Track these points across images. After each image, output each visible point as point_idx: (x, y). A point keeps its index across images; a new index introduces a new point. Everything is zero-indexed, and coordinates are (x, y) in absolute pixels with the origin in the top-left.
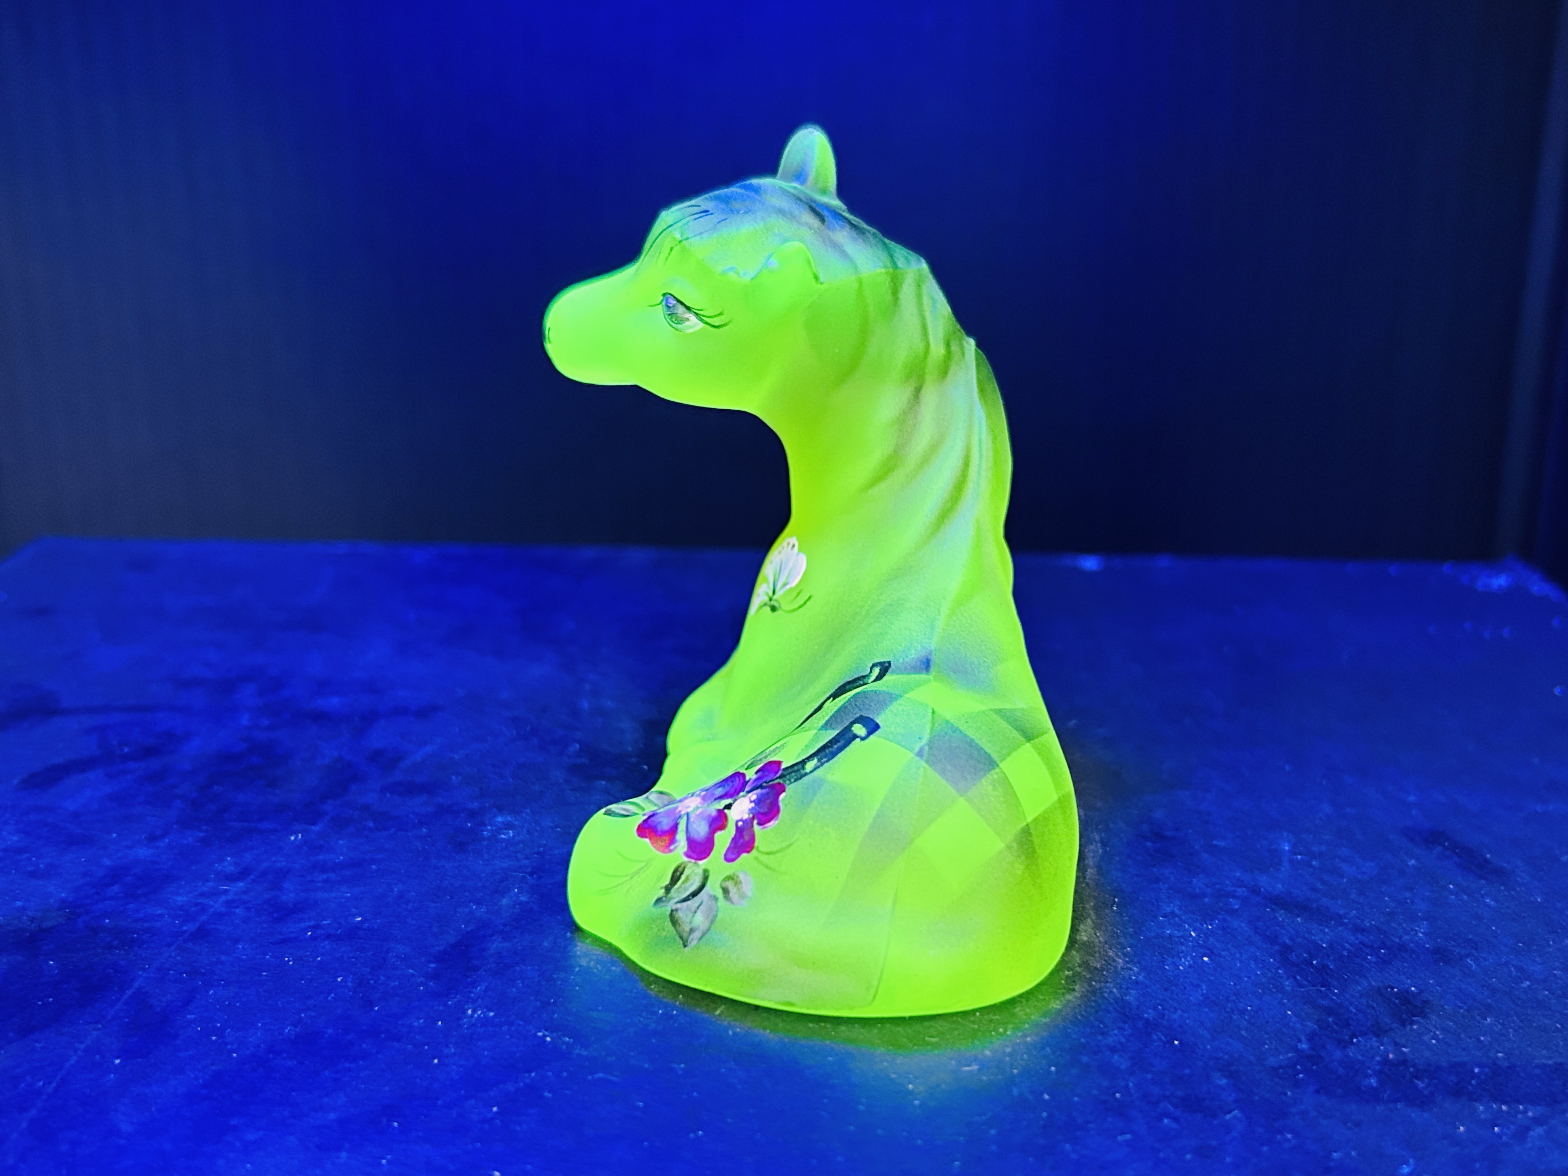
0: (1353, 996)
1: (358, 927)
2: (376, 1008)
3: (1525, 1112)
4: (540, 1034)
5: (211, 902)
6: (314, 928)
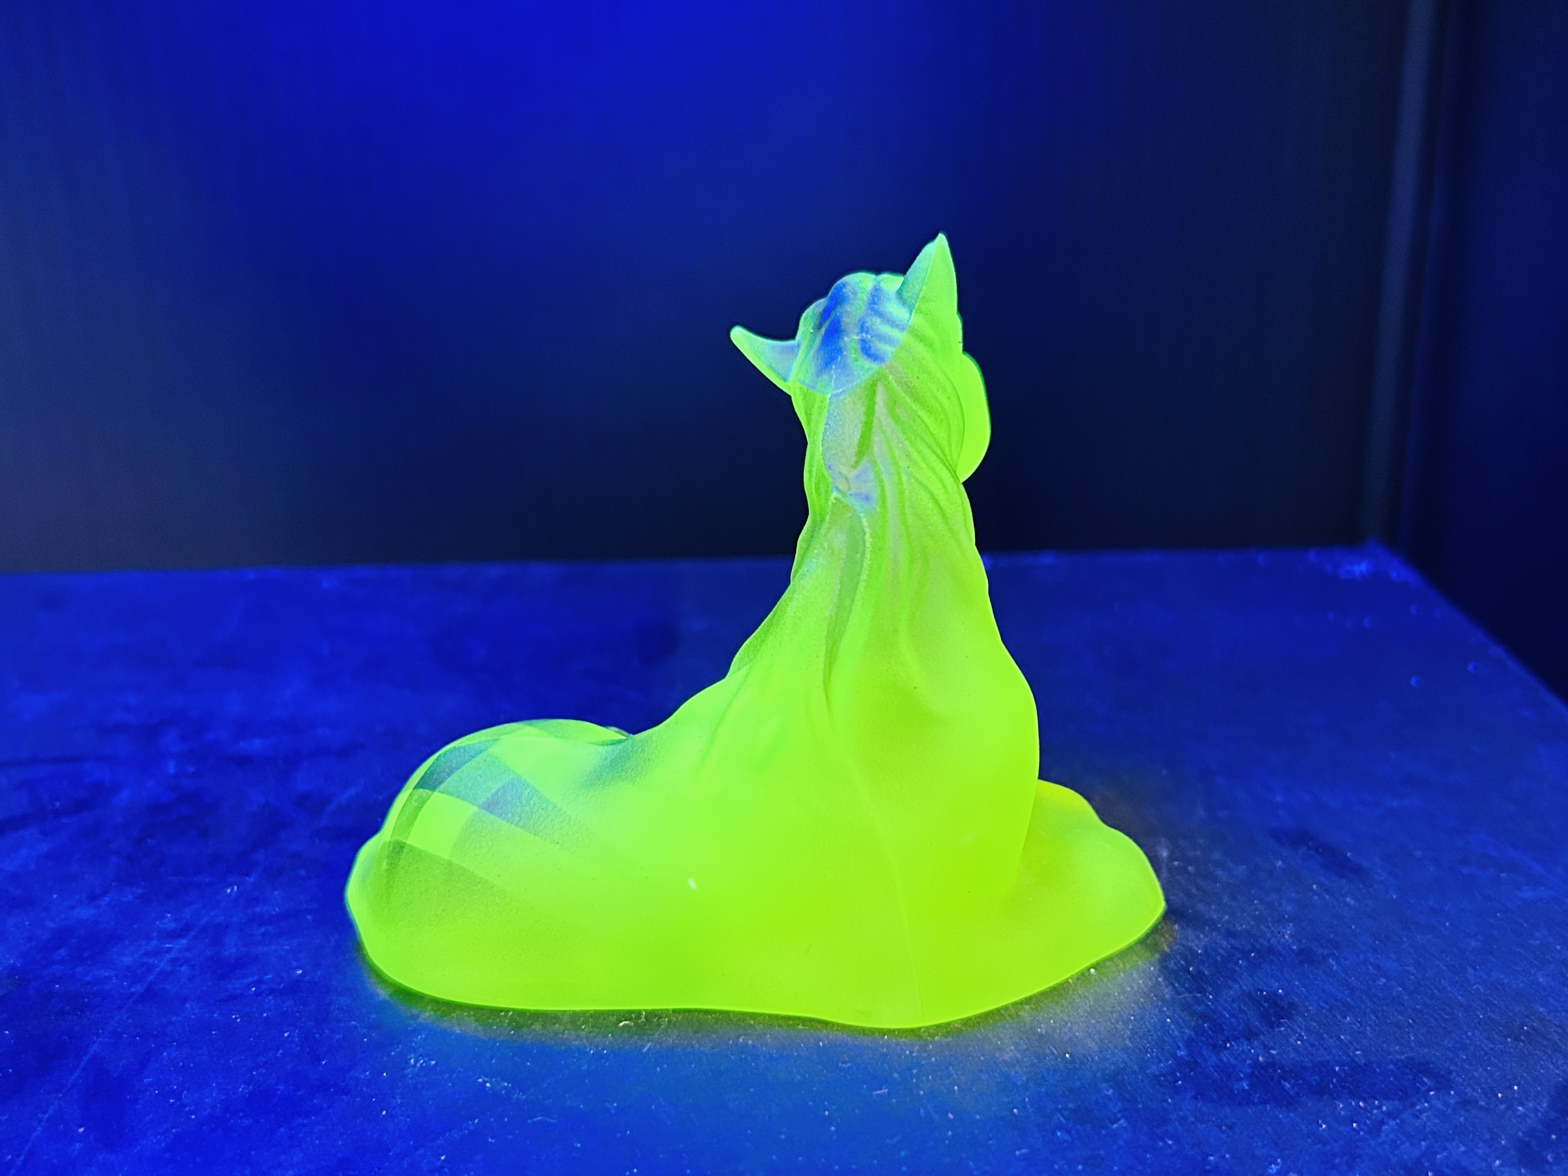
0: (1226, 1001)
1: (299, 980)
2: (324, 1062)
3: (1379, 1107)
4: (480, 1080)
5: (156, 962)
6: (257, 983)
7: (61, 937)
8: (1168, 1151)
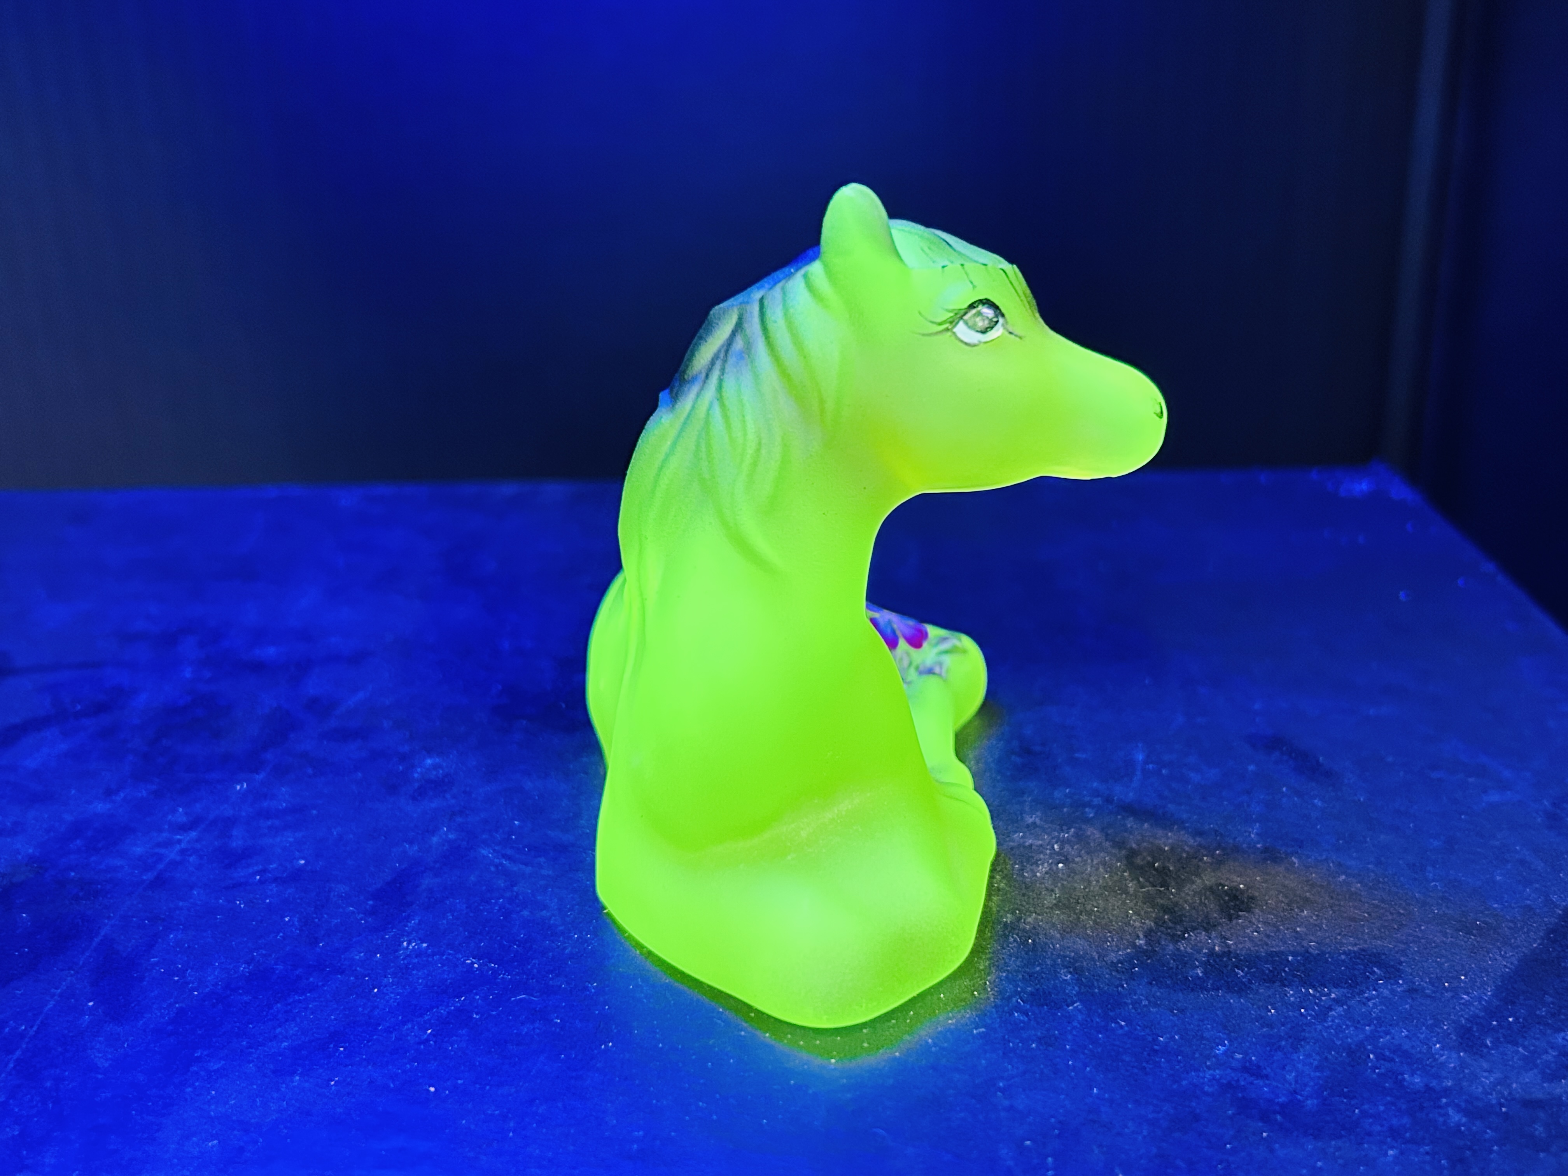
0: (1188, 894)
1: (301, 869)
2: (321, 945)
3: (1328, 995)
4: (468, 961)
5: (167, 852)
6: (262, 872)
7: (77, 829)
8: (1120, 1032)
